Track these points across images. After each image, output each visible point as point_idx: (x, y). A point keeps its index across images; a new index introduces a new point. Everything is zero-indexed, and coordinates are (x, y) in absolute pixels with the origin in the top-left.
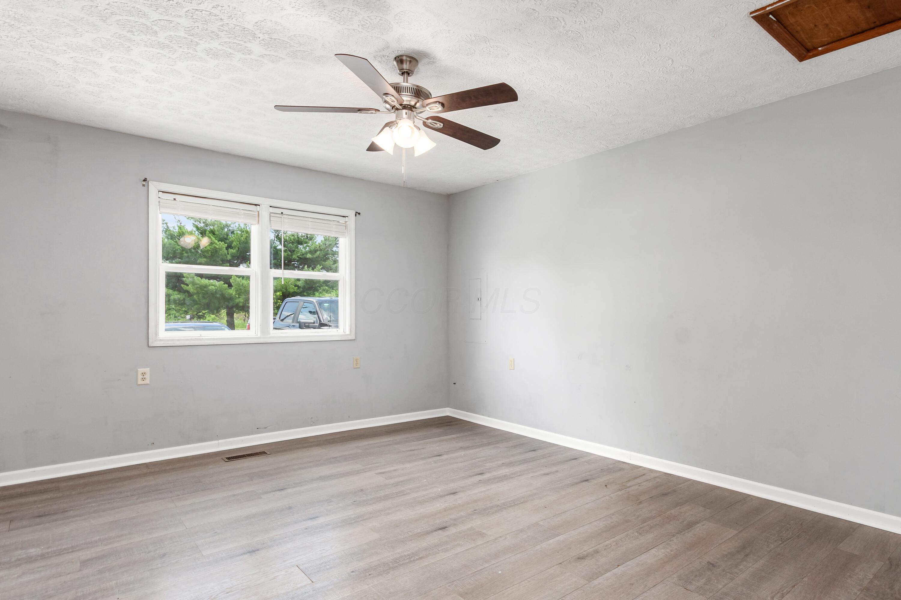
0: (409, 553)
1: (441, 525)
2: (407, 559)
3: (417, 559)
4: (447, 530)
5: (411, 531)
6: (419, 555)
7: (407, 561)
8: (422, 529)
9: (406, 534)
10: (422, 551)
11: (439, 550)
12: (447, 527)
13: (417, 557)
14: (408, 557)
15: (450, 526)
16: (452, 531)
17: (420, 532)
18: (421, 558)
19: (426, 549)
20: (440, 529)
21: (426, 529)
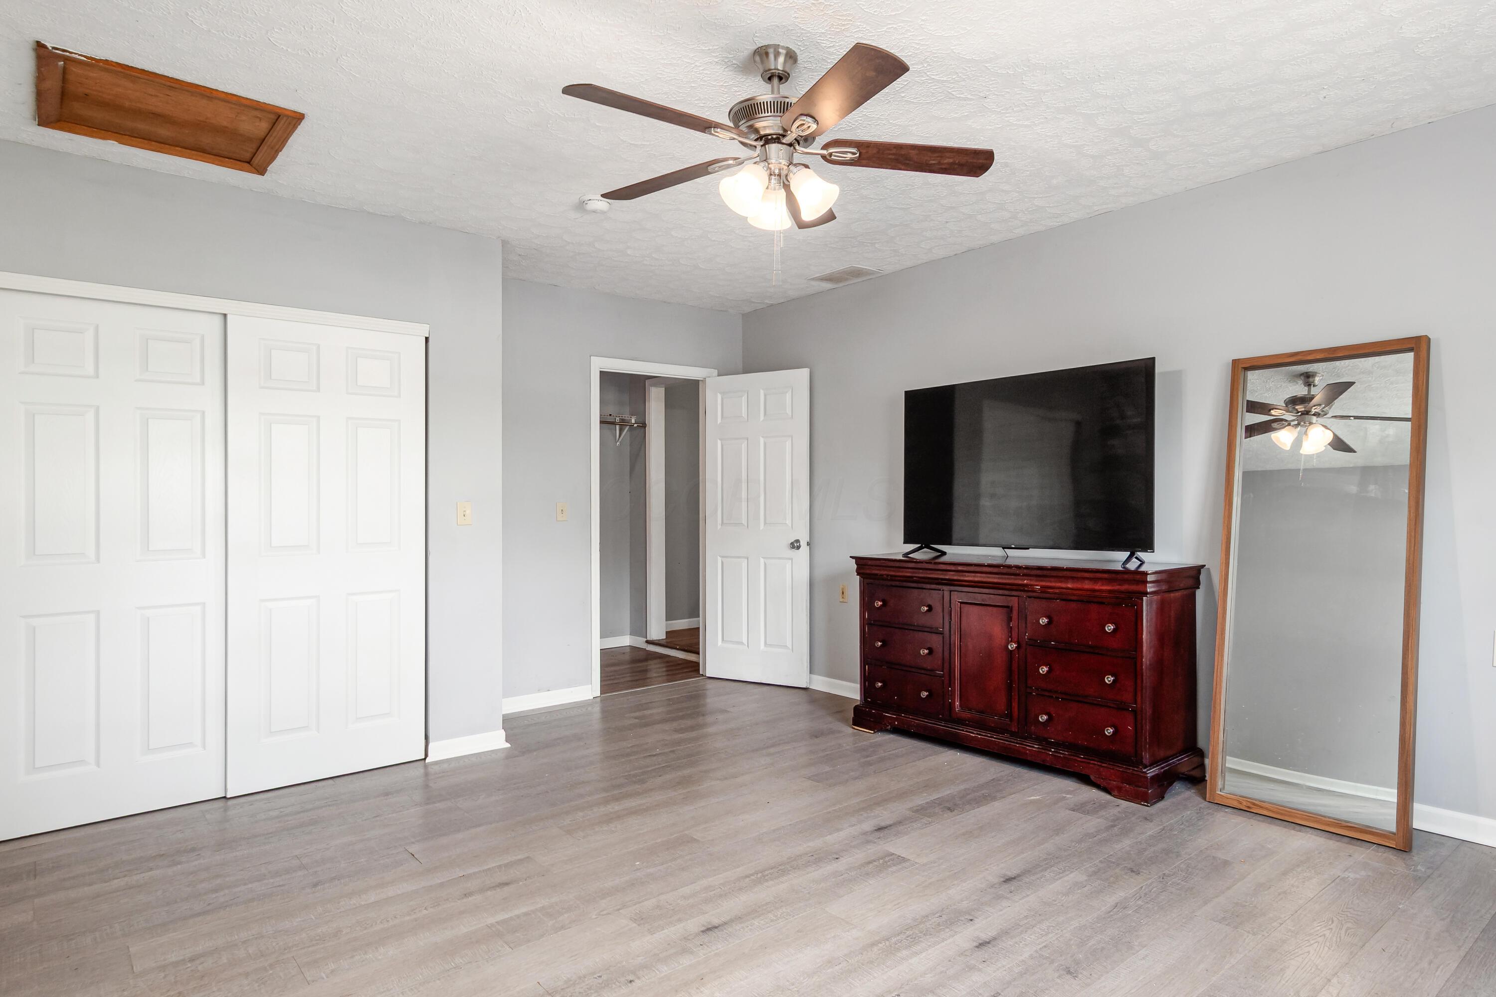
0: (766, 884)
1: (715, 937)
2: (768, 875)
3: (752, 875)
4: (703, 926)
5: (772, 921)
6: (750, 881)
7: (766, 873)
8: (751, 926)
9: (779, 916)
10: (746, 887)
11: (719, 890)
12: (703, 931)
13: (752, 877)
14: (766, 878)
15: (697, 935)
16: (694, 924)
17: (753, 919)
18: (747, 877)
19: (740, 889)
20: (716, 927)
21: (743, 928)
